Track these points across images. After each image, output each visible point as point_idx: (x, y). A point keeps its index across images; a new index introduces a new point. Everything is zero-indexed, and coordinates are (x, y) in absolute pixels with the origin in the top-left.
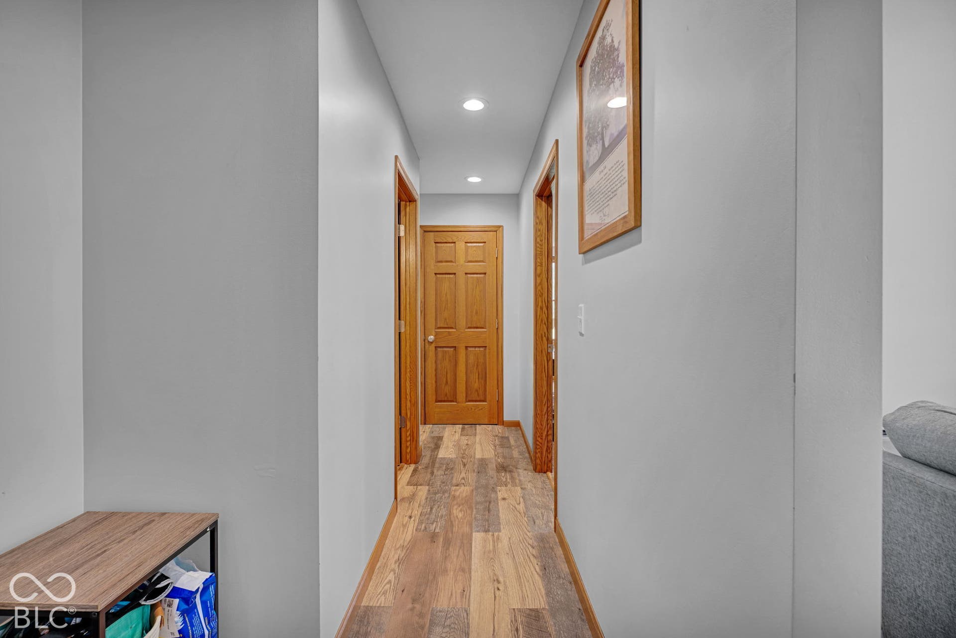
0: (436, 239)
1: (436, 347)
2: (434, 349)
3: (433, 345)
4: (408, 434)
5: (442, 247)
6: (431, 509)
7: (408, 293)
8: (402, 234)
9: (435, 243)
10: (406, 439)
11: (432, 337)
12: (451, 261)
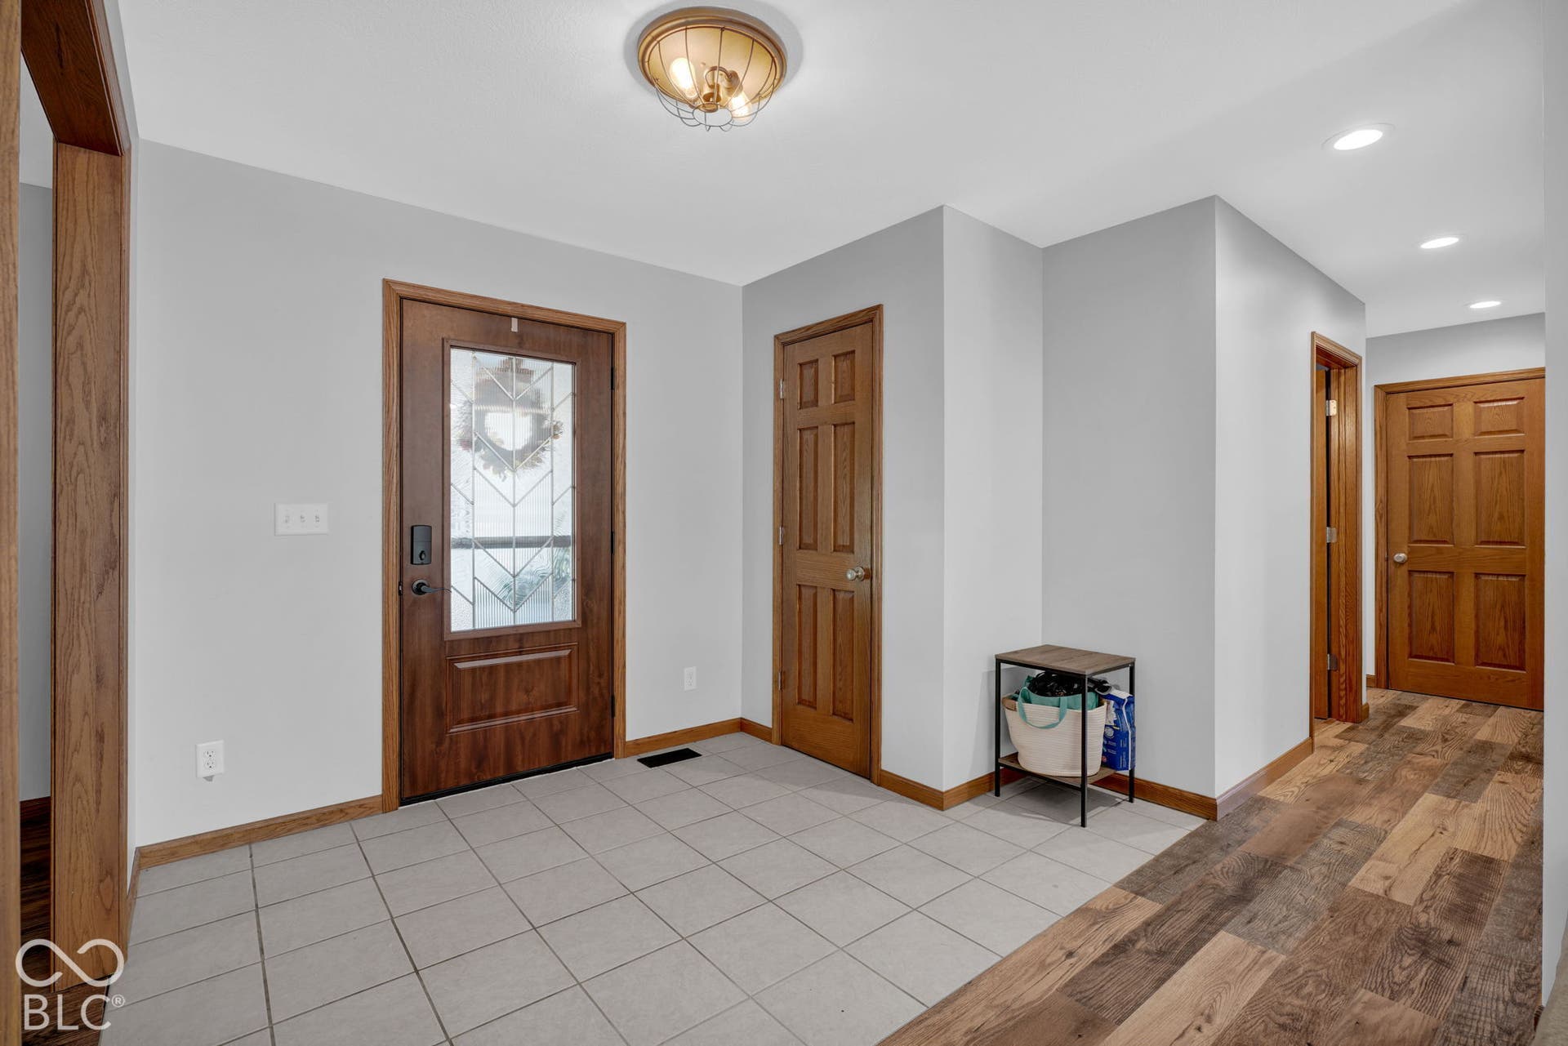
0: (1410, 402)
1: (1409, 571)
2: (1406, 574)
3: (1405, 569)
4: (1342, 680)
5: (1423, 413)
6: (1366, 762)
7: (1342, 491)
8: (1333, 411)
9: (1409, 409)
10: (1339, 687)
11: (1402, 555)
12: (1444, 436)
